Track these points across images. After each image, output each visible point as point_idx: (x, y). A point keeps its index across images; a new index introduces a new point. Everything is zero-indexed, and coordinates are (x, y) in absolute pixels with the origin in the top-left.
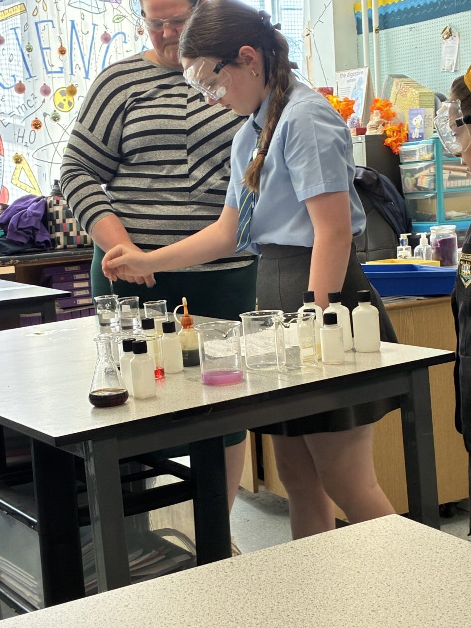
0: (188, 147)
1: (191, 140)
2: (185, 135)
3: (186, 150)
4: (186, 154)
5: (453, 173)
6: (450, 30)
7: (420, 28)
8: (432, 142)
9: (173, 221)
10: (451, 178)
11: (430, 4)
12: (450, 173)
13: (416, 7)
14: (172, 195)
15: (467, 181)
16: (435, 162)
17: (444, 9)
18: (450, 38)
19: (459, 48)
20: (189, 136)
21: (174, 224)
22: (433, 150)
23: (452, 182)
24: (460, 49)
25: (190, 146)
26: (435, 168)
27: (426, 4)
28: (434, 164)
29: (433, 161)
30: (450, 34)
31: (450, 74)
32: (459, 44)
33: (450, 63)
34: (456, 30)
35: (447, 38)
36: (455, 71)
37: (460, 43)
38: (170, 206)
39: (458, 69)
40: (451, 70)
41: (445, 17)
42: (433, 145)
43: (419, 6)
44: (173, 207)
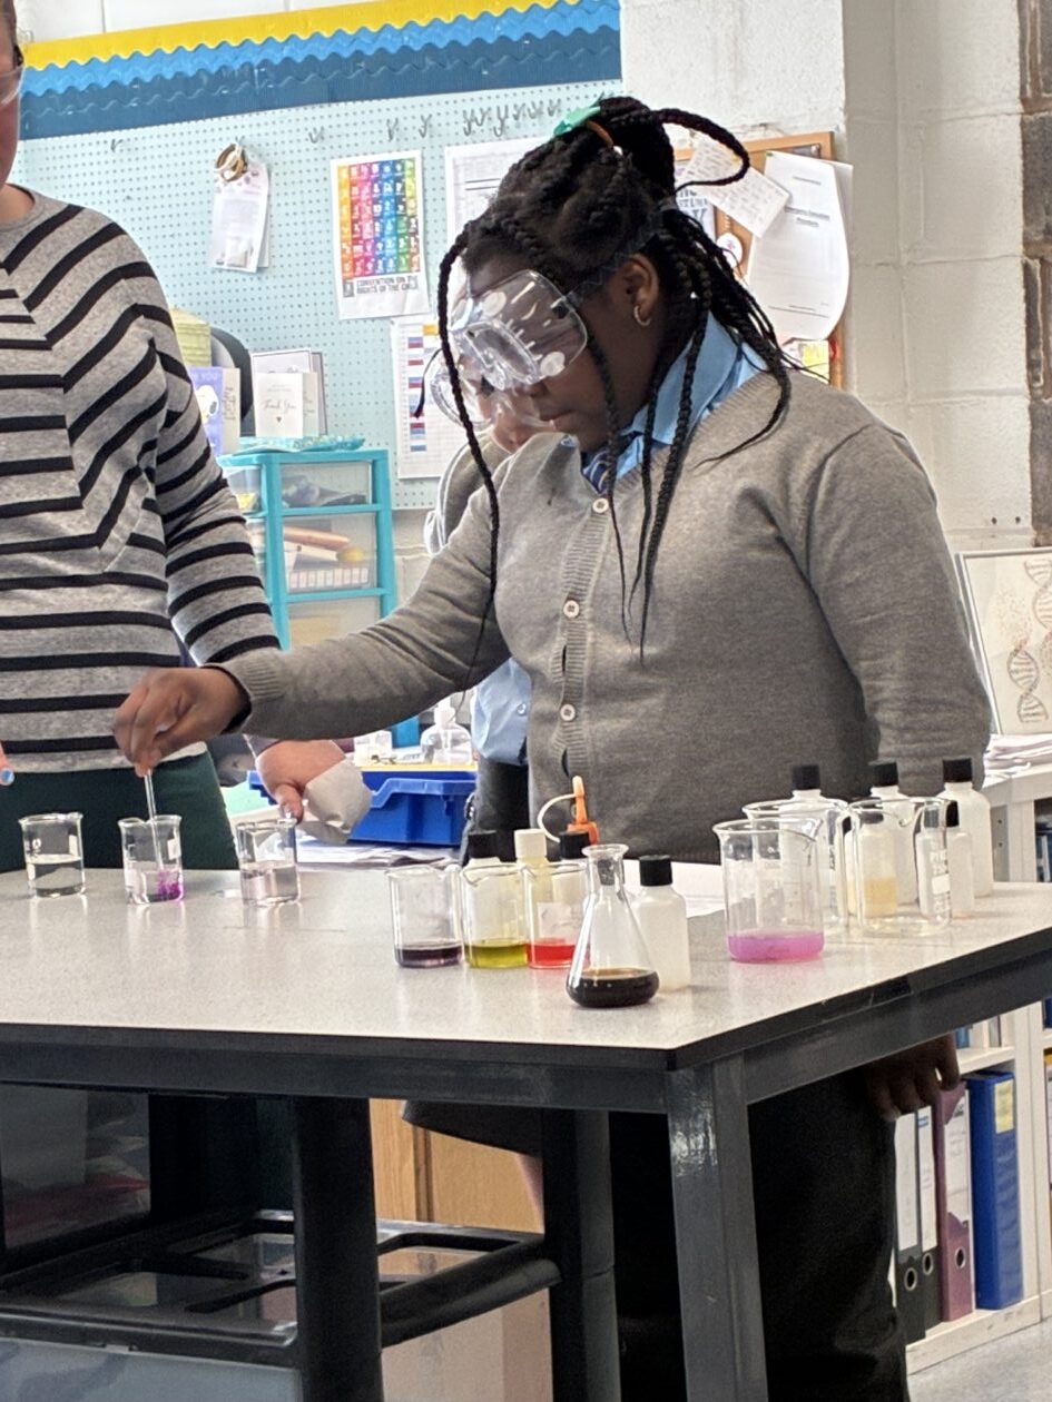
0: (69, 421)
1: (71, 405)
2: (61, 391)
3: (65, 432)
4: (67, 442)
5: (308, 551)
6: (243, 156)
7: (139, 144)
8: (255, 462)
9: (78, 628)
10: (303, 564)
11: (174, 78)
12: (299, 549)
13: (127, 83)
14: (59, 559)
15: (338, 572)
16: (264, 517)
17: (223, 95)
18: (242, 179)
19: (269, 206)
20: (69, 393)
21: (79, 635)
22: (259, 482)
23: (303, 575)
24: (274, 211)
25: (73, 420)
26: (264, 534)
27: (162, 78)
28: (263, 524)
29: (261, 514)
30: (241, 168)
31: (240, 277)
32: (269, 196)
33: (243, 248)
34: (260, 155)
35: (234, 178)
36: (260, 269)
37: (273, 194)
38: (61, 589)
39: (266, 264)
40: (245, 266)
41: (223, 118)
42: (259, 472)
43: (136, 81)
44: (69, 590)
